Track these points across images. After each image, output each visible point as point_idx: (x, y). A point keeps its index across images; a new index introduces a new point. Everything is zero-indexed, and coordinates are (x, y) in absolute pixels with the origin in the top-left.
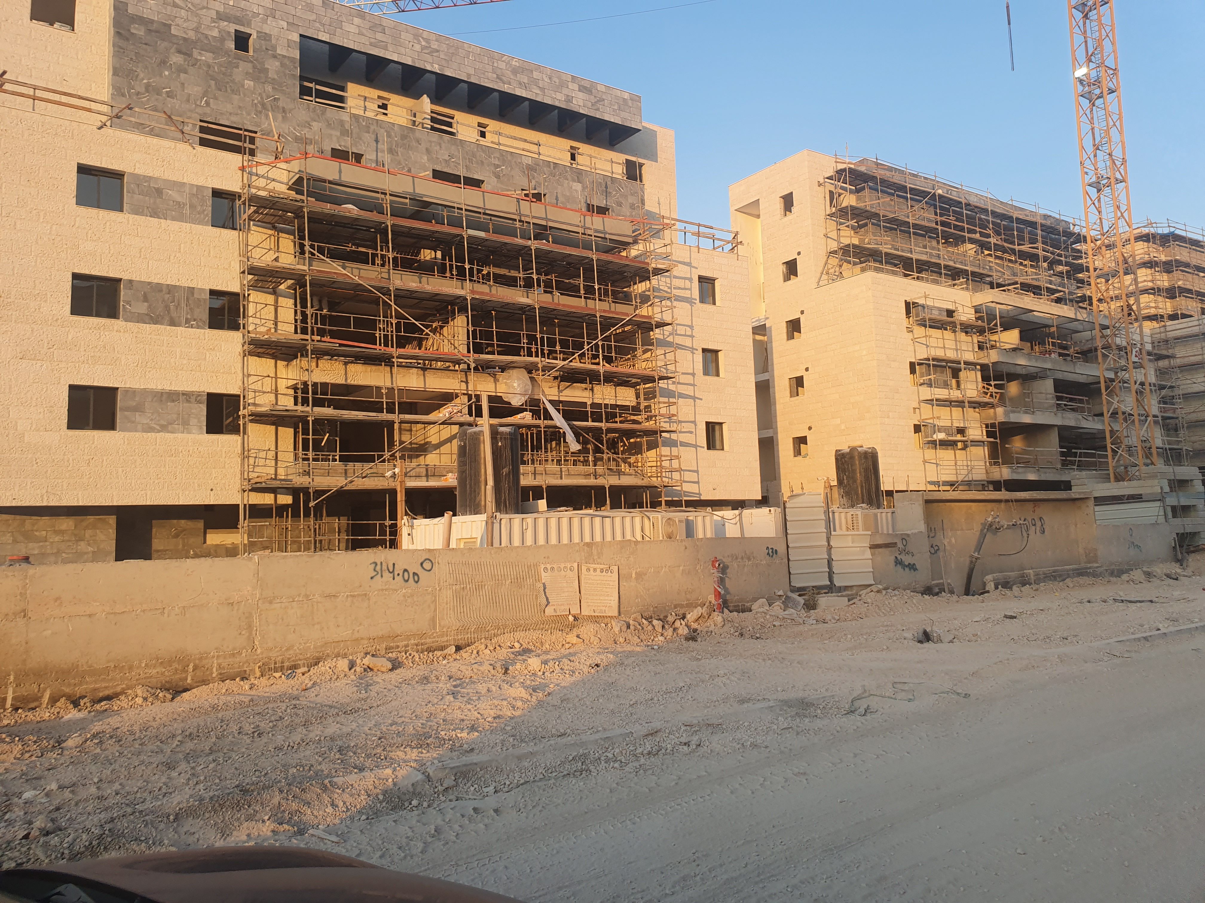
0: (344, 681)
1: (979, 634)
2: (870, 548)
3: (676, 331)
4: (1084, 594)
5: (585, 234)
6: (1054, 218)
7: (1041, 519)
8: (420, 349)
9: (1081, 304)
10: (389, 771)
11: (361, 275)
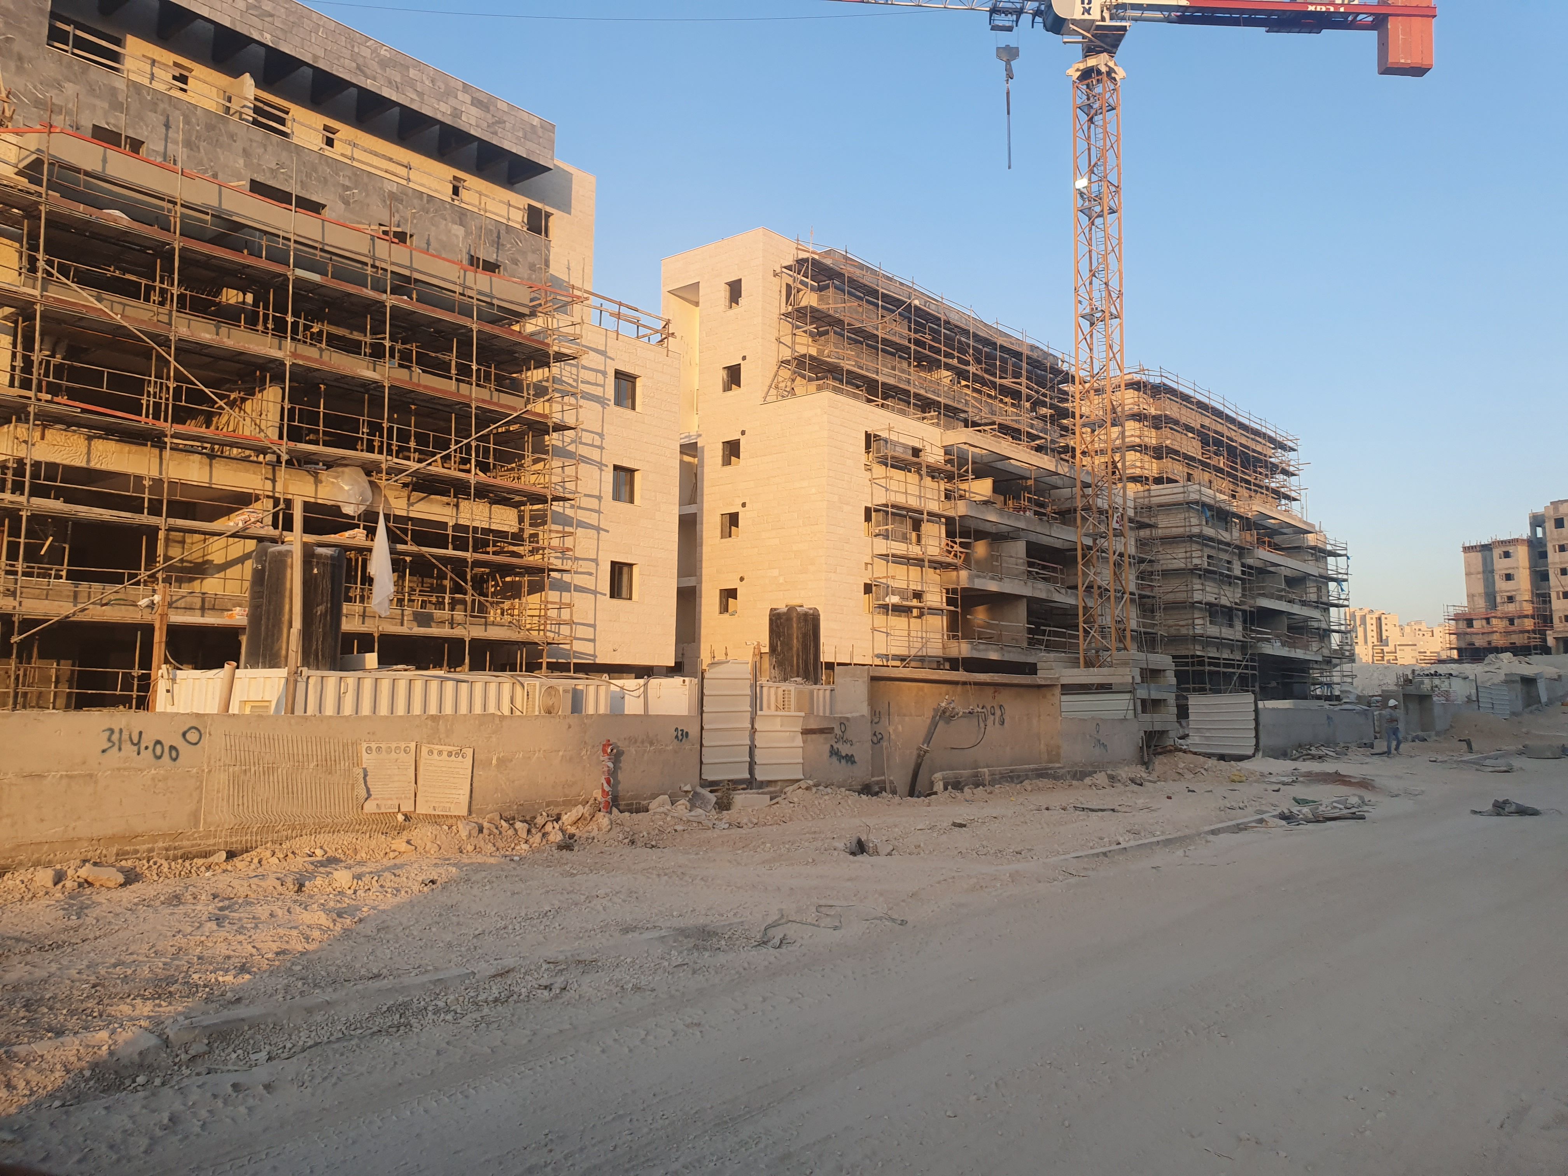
0: (45, 902)
1: (922, 845)
2: (802, 733)
3: (580, 438)
4: (1042, 799)
5: (465, 296)
6: (1042, 350)
7: (1001, 706)
8: (208, 427)
9: (1063, 456)
10: (104, 1035)
11: (126, 313)
